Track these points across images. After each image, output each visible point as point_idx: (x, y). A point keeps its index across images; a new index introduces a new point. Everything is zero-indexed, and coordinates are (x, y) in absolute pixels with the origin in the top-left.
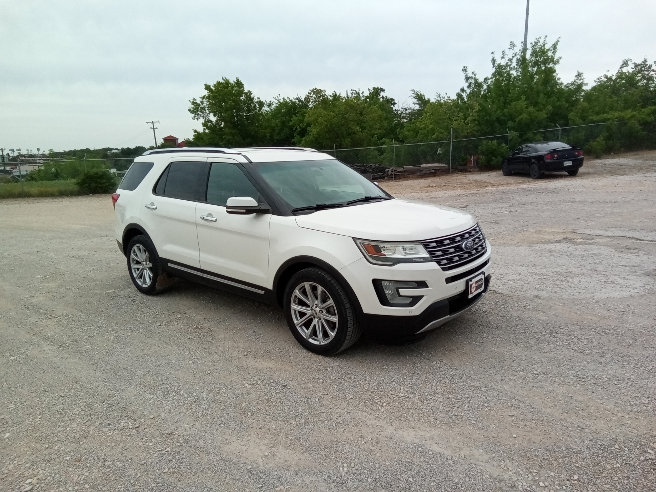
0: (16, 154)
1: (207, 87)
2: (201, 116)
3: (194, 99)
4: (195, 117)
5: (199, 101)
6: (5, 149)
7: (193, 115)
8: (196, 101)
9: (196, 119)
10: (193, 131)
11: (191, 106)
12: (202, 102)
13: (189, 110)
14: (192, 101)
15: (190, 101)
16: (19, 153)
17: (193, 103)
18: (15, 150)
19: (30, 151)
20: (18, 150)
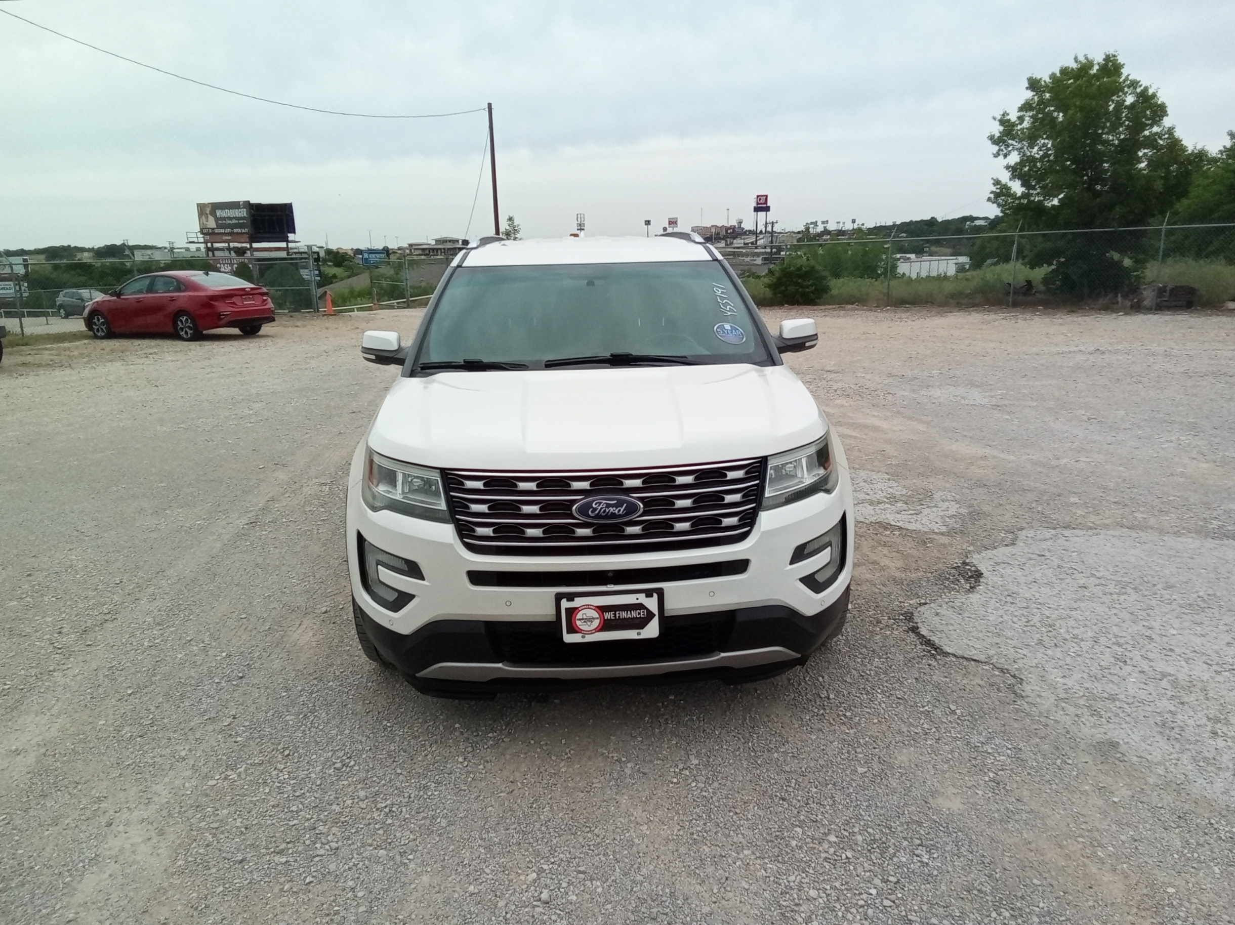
0: (820, 228)
1: (1034, 84)
2: (1014, 149)
3: (1005, 114)
4: (1001, 153)
5: (1013, 117)
6: (777, 223)
7: (995, 148)
8: (1008, 117)
9: (1001, 157)
10: (992, 181)
11: (996, 129)
12: (1021, 119)
13: (991, 138)
14: (999, 117)
15: (994, 119)
16: (825, 228)
17: (1003, 122)
18: (819, 223)
19: (841, 225)
20: (823, 223)
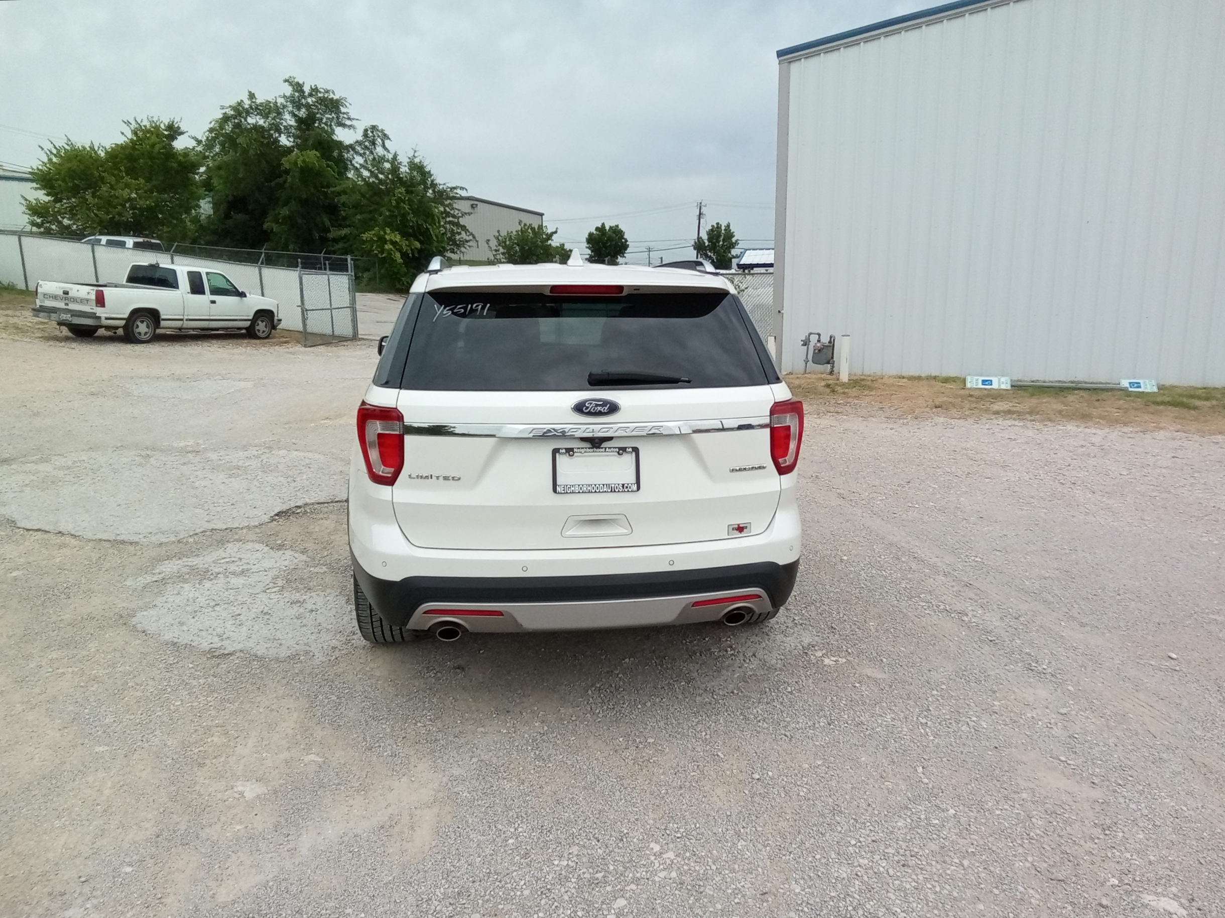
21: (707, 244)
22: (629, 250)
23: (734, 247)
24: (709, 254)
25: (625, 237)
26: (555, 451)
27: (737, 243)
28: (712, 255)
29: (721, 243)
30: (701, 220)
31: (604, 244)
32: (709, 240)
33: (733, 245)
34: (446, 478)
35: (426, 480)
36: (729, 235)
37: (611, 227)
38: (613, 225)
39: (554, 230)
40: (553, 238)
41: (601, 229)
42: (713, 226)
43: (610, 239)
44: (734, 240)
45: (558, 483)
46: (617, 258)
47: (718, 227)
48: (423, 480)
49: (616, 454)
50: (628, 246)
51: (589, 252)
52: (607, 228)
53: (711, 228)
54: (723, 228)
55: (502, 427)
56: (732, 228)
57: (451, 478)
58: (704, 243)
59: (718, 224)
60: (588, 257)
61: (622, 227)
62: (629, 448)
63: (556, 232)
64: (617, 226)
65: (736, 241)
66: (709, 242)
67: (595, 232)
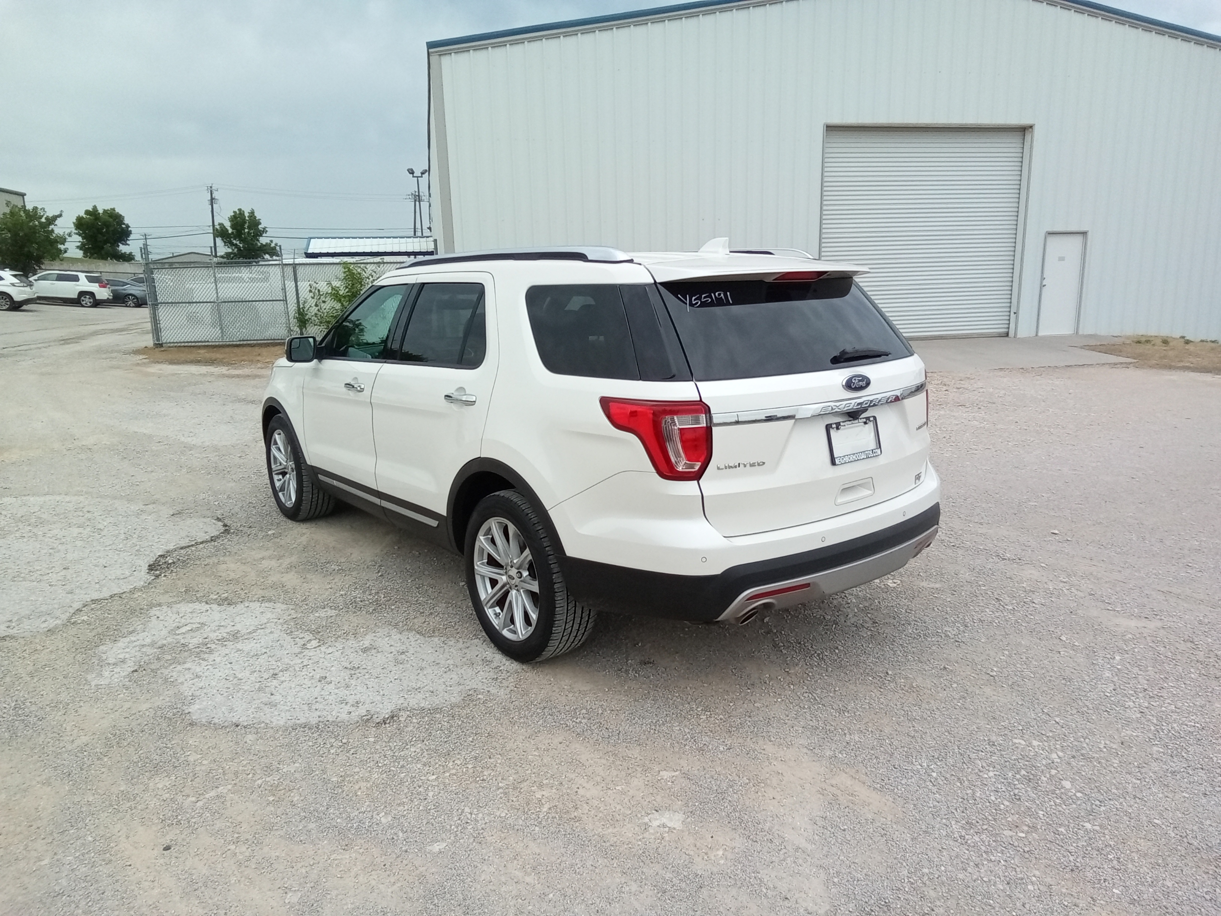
21: (230, 231)
22: (132, 237)
23: (261, 235)
24: (235, 242)
25: (126, 221)
26: (828, 428)
27: (265, 230)
28: (238, 242)
29: (246, 230)
30: (214, 205)
31: (99, 231)
32: (232, 227)
33: (260, 233)
34: (752, 465)
35: (734, 469)
36: (254, 223)
37: (105, 211)
38: (108, 207)
39: (57, 213)
40: (57, 222)
41: (93, 213)
42: (235, 212)
43: (106, 224)
44: (261, 227)
45: (835, 456)
46: (118, 246)
47: (240, 214)
48: (731, 469)
49: (863, 424)
50: (130, 233)
51: (80, 239)
52: (101, 211)
53: (233, 214)
54: (247, 214)
55: (798, 409)
56: (258, 215)
57: (756, 464)
58: (228, 231)
59: (240, 210)
60: (79, 244)
61: (119, 210)
62: (871, 417)
63: (60, 216)
64: (114, 209)
65: (264, 229)
66: (233, 229)
67: (84, 216)
